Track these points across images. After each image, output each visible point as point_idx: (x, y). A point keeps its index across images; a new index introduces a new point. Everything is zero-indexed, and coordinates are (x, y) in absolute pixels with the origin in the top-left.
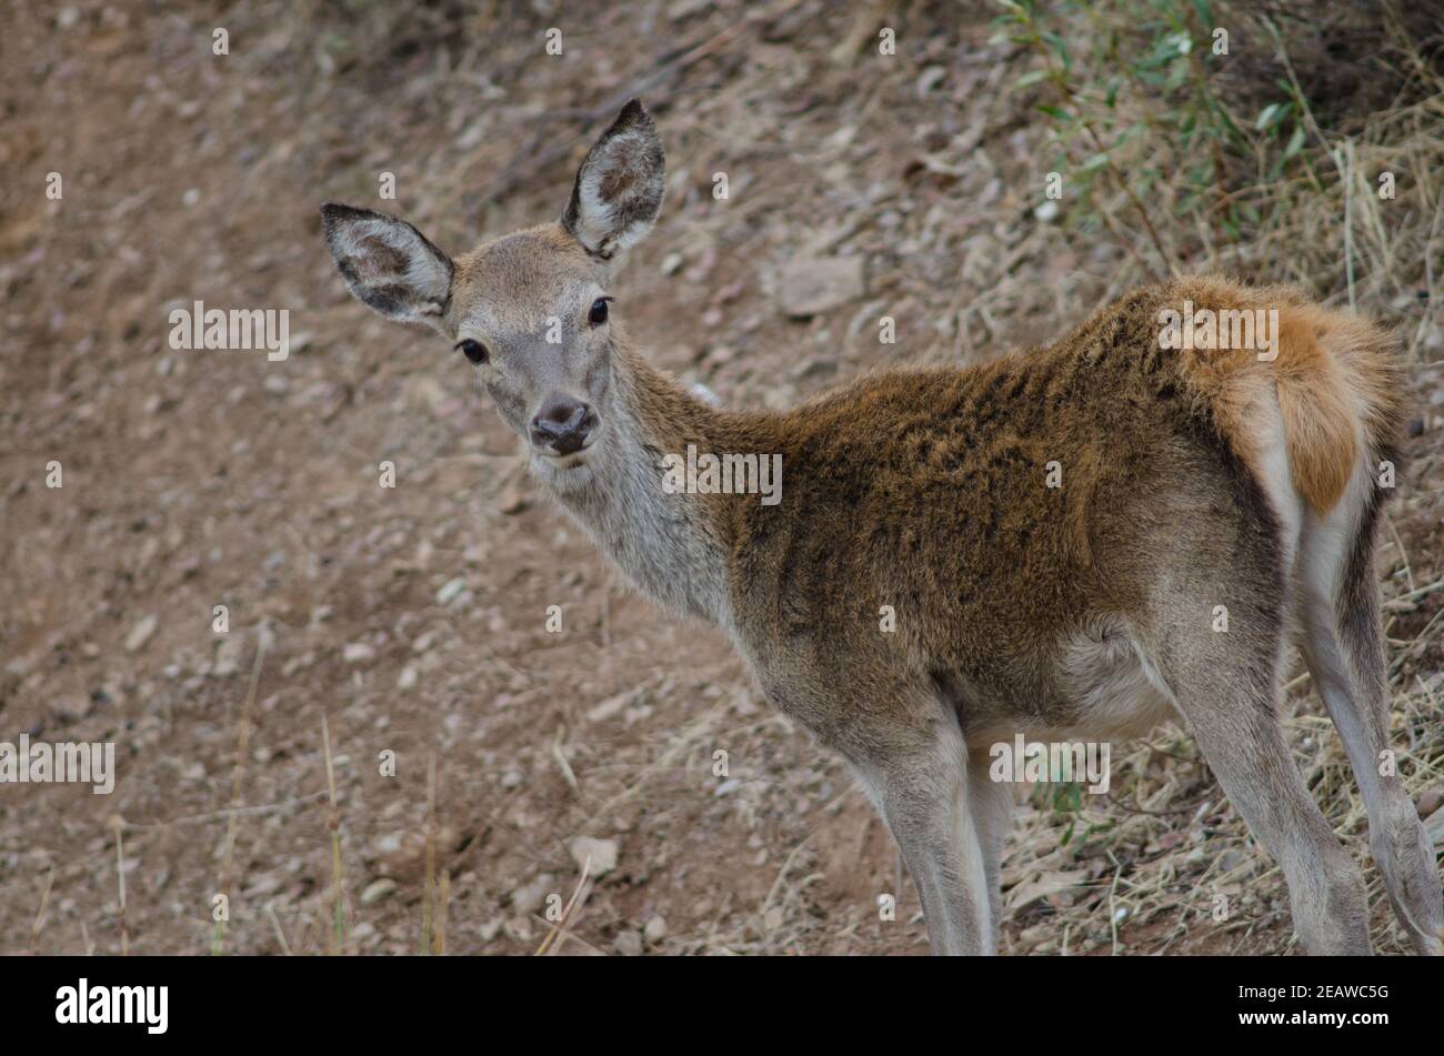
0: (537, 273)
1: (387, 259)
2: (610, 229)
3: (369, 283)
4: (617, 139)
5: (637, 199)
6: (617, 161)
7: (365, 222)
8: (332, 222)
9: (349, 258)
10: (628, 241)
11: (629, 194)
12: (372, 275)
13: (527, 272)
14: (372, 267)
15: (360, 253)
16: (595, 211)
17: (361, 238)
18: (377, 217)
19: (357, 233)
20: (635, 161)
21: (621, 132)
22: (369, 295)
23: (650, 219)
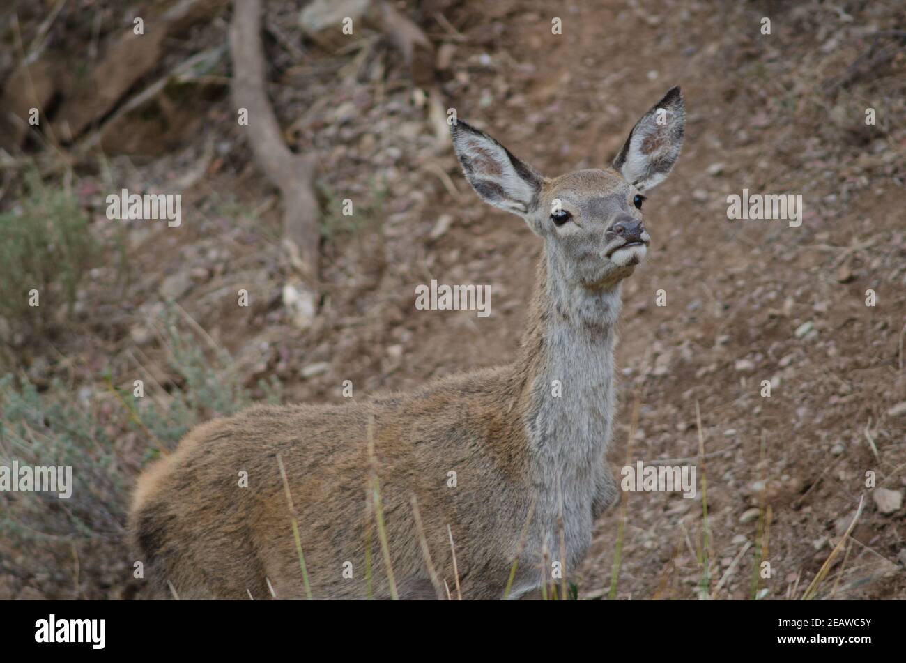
2: (641, 174)
3: (478, 176)
5: (661, 158)
7: (478, 138)
9: (466, 156)
10: (649, 184)
11: (656, 154)
12: (481, 172)
14: (481, 167)
15: (474, 155)
16: (637, 158)
17: (474, 146)
18: (485, 137)
19: (472, 142)
21: (664, 107)
23: (666, 172)
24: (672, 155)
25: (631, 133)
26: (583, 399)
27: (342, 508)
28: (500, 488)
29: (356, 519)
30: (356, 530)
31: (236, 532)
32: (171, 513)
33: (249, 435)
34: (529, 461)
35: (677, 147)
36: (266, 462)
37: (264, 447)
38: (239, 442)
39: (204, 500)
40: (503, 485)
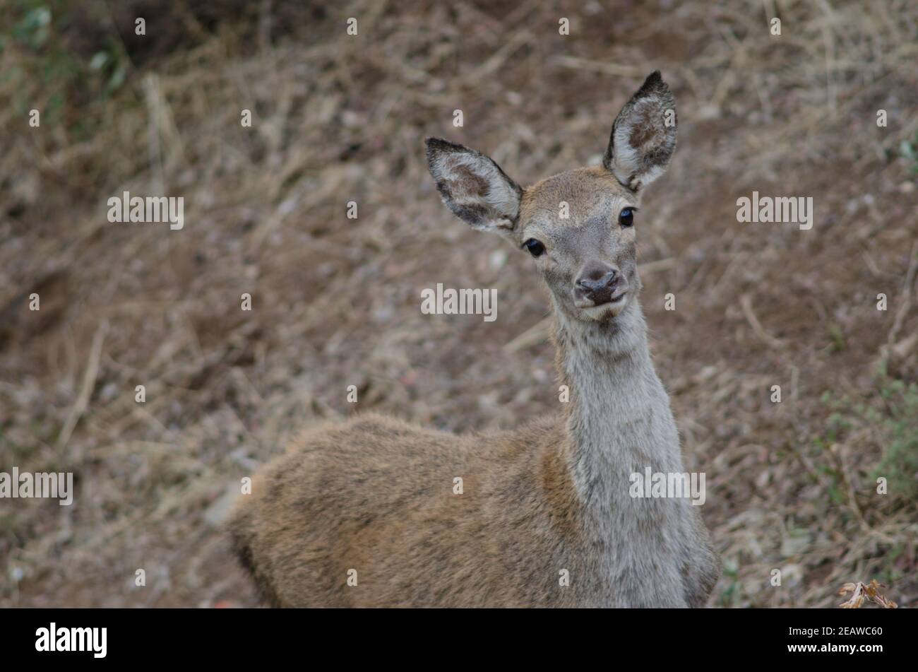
0: (582, 190)
1: (474, 185)
2: (636, 168)
3: (459, 201)
4: (643, 100)
5: (656, 149)
6: (642, 117)
7: (458, 154)
8: (434, 152)
9: (445, 180)
10: (647, 179)
11: (650, 145)
12: (462, 195)
13: (575, 189)
14: (462, 190)
15: (454, 177)
16: (625, 154)
17: (455, 166)
18: (467, 151)
19: (452, 162)
20: (656, 120)
21: (646, 96)
22: (459, 209)
23: (664, 164)
24: (669, 145)
25: (613, 126)
26: (621, 437)
27: (424, 566)
28: (558, 550)
29: (437, 581)
30: (436, 594)
31: (314, 560)
32: (253, 530)
33: (342, 452)
34: (582, 516)
35: (673, 135)
36: (352, 487)
37: (355, 470)
38: (327, 458)
39: (285, 520)
40: (560, 546)
